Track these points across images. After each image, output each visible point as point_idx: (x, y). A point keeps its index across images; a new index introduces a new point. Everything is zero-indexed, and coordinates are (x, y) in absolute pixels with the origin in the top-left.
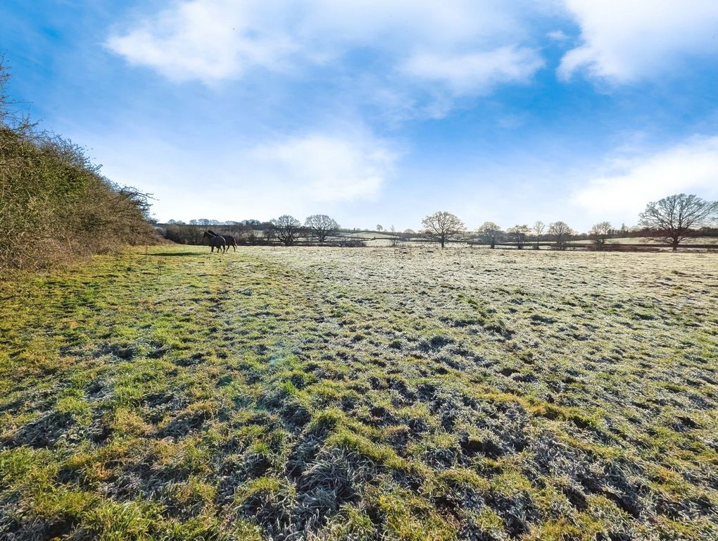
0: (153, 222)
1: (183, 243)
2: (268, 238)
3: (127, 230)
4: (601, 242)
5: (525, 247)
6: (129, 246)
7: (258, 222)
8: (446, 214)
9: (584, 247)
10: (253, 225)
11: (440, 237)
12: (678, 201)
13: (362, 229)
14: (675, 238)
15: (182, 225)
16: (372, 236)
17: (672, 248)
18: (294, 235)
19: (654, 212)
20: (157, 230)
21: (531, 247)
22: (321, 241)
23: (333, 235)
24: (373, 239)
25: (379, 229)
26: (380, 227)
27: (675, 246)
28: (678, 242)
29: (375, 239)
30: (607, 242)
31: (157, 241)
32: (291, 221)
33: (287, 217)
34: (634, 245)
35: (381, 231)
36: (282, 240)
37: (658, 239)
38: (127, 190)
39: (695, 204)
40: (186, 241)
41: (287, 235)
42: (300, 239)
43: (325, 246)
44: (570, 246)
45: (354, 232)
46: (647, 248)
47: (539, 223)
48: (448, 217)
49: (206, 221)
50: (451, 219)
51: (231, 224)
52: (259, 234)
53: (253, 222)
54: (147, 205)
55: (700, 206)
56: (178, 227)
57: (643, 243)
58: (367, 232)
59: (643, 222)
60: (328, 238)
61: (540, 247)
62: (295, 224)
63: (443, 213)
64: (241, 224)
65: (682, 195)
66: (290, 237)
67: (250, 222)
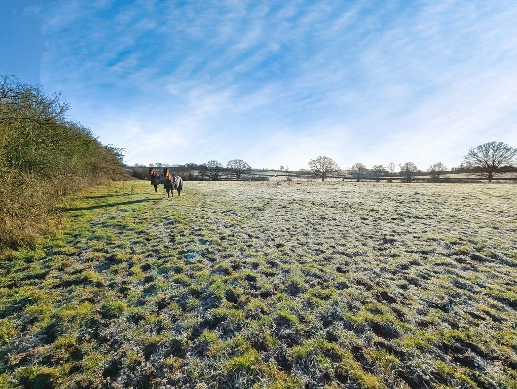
0: (125, 166)
1: (144, 179)
2: (202, 175)
3: (111, 171)
4: (436, 176)
5: (381, 181)
6: (111, 181)
7: (196, 165)
8: (325, 158)
9: (424, 180)
10: (192, 167)
11: (322, 174)
12: (491, 147)
13: (269, 169)
14: (490, 173)
15: (143, 167)
16: (276, 174)
17: (488, 180)
18: (219, 174)
19: (474, 155)
20: (127, 171)
21: (386, 181)
22: (237, 178)
23: (246, 174)
24: (277, 176)
25: (281, 168)
26: (282, 167)
27: (490, 179)
28: (493, 176)
29: (278, 176)
30: (441, 176)
31: (128, 178)
32: (216, 164)
33: (214, 162)
34: (460, 179)
35: (283, 170)
36: (210, 177)
37: (478, 174)
38: (109, 146)
39: (504, 148)
40: (146, 178)
41: (214, 173)
42: (222, 177)
43: (240, 181)
44: (414, 180)
45: (264, 171)
46: (470, 180)
47: (391, 164)
48: (326, 160)
49: (160, 164)
50: (328, 162)
51: (176, 166)
52: (196, 173)
53: (192, 164)
54: (122, 156)
55: (508, 150)
56: (141, 169)
57: (467, 177)
58: (273, 171)
59: (467, 162)
60: (243, 176)
61: (393, 181)
62: (220, 166)
63: (322, 157)
64: (184, 166)
65: (493, 143)
66: (216, 175)
67: (190, 165)
